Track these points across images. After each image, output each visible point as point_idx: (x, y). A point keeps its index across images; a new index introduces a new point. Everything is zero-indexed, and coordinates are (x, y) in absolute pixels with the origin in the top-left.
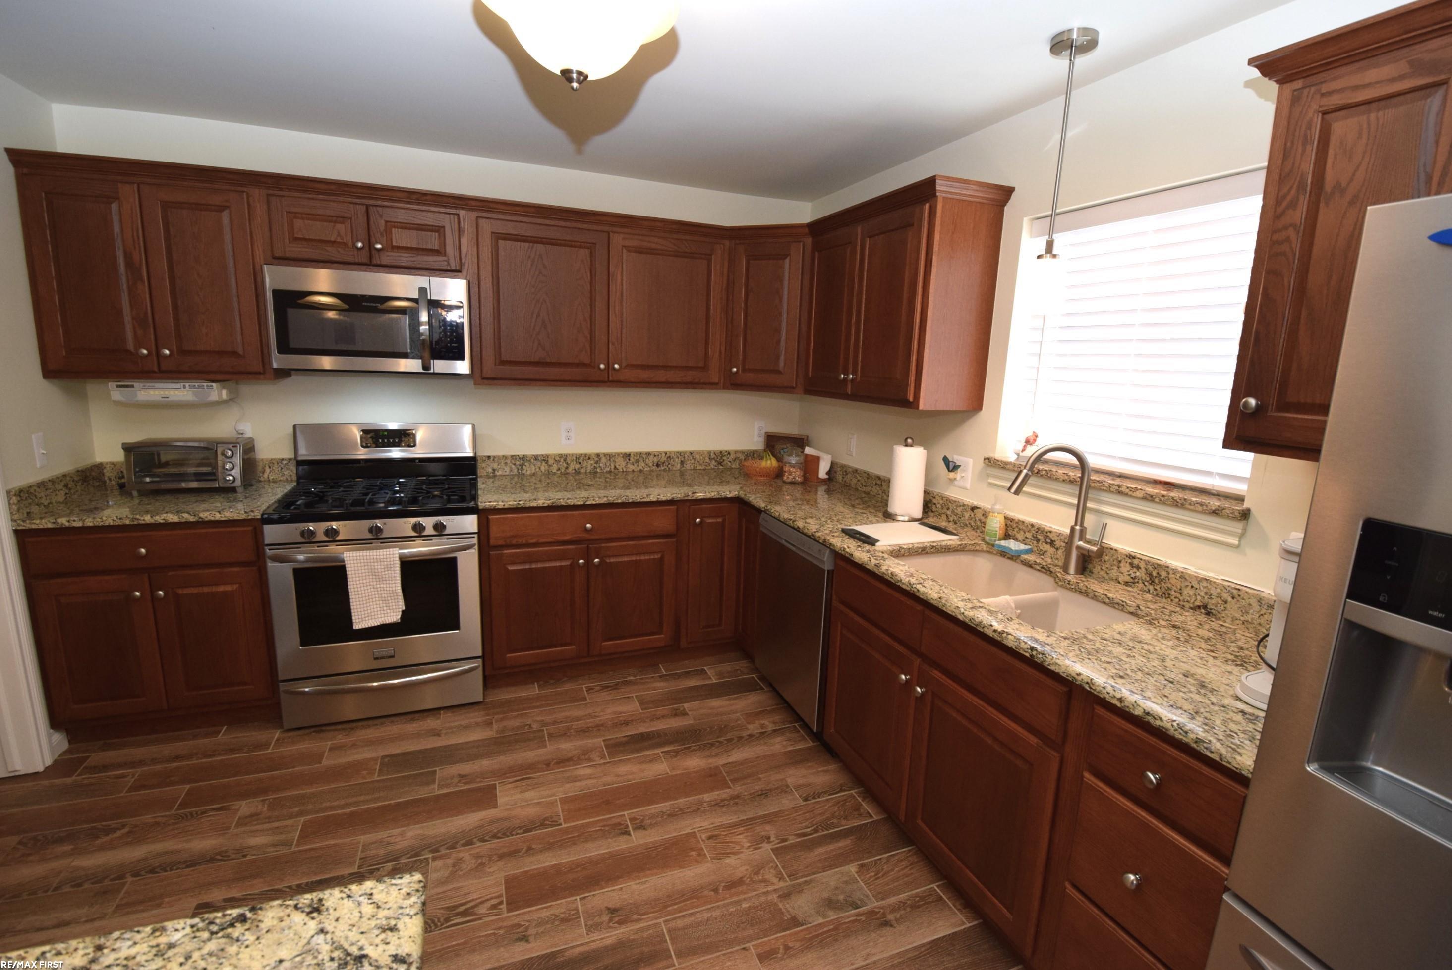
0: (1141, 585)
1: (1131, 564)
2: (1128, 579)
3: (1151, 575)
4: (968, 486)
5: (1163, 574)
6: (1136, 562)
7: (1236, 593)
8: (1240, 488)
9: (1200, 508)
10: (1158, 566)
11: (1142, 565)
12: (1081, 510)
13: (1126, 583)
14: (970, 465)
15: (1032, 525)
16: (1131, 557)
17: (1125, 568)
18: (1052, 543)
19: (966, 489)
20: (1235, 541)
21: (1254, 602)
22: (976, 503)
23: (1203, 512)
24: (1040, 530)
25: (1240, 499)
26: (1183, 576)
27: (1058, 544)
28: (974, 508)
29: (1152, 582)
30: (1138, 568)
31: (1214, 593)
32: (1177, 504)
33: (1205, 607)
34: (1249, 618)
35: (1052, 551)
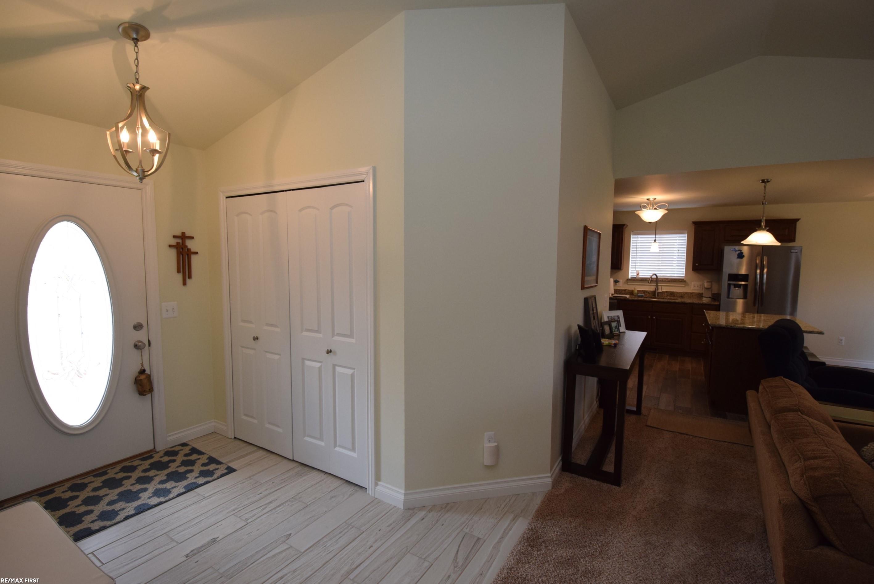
0: (669, 296)
1: (667, 293)
3: (671, 294)
4: (621, 286)
7: (686, 293)
8: (684, 278)
10: (673, 292)
12: (657, 286)
14: (621, 281)
16: (666, 292)
17: (666, 294)
18: (648, 293)
20: (684, 285)
22: (625, 289)
23: (679, 282)
24: (645, 291)
25: (683, 279)
28: (625, 290)
30: (668, 293)
31: (683, 294)
32: (675, 282)
35: (649, 294)
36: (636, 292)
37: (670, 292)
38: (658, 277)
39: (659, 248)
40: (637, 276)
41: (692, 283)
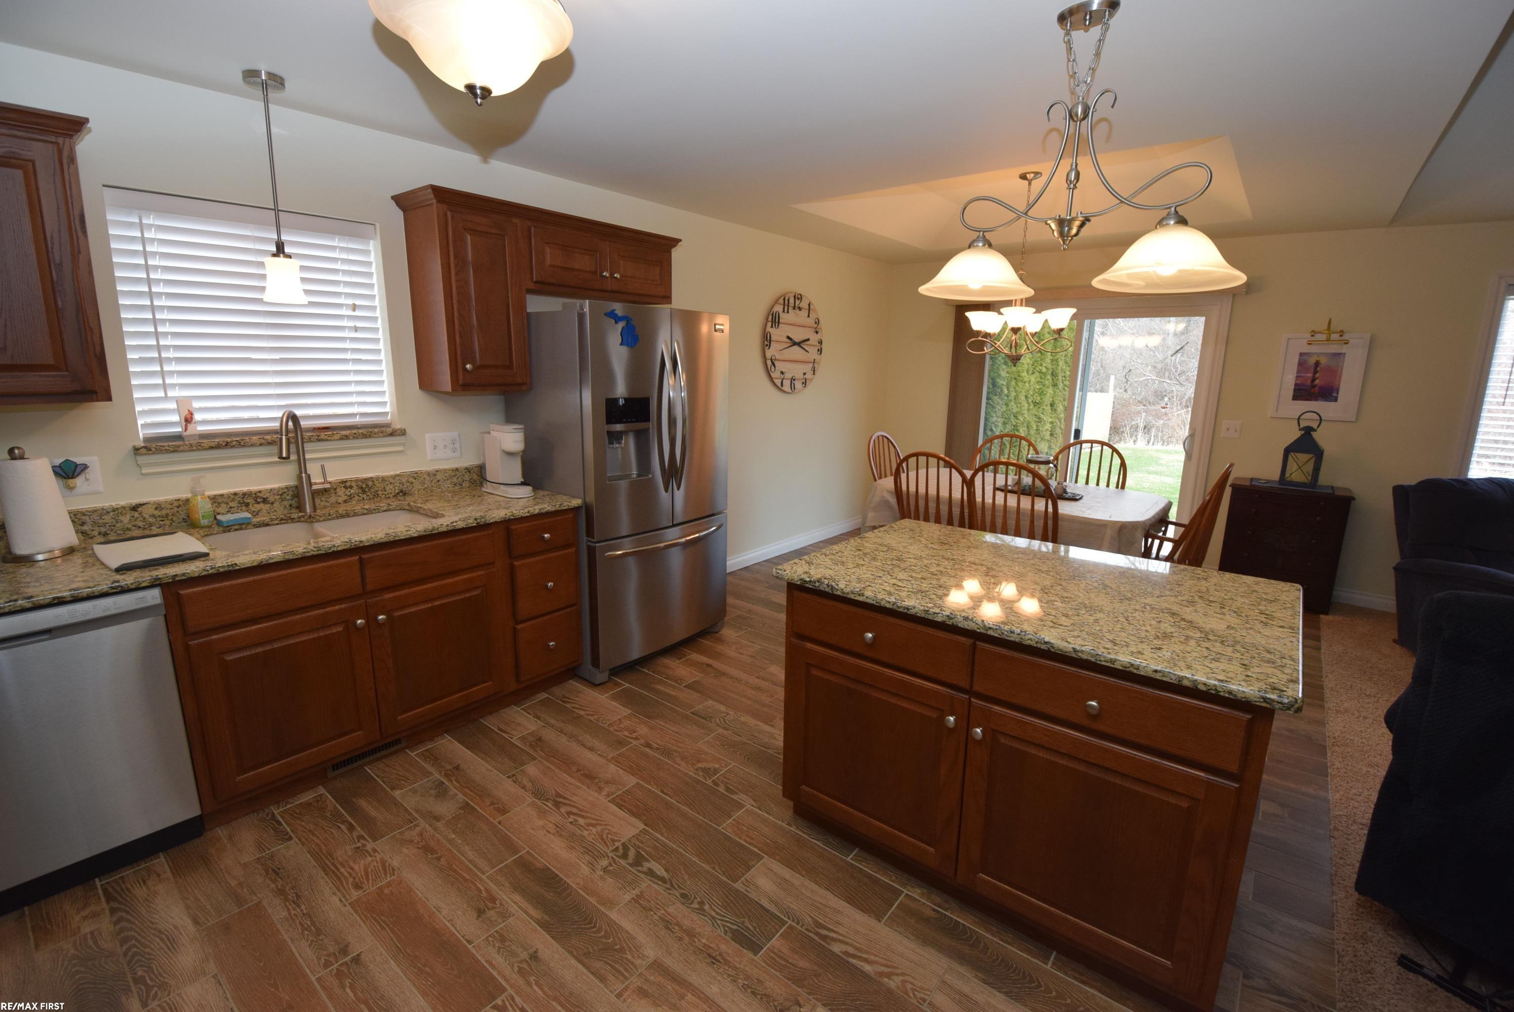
0: (357, 498)
1: (345, 487)
2: (346, 498)
3: (361, 488)
5: (370, 483)
6: (348, 484)
7: (416, 475)
8: (394, 417)
9: (382, 435)
10: (365, 480)
11: (354, 484)
12: (301, 461)
13: (345, 501)
15: (235, 494)
16: (343, 482)
17: (341, 491)
18: (265, 501)
19: (100, 493)
20: (400, 448)
21: (426, 476)
22: (135, 501)
23: (384, 436)
24: (245, 493)
25: (394, 423)
26: (383, 479)
27: (271, 499)
28: (135, 508)
29: (364, 492)
30: (351, 487)
31: (404, 481)
32: (365, 436)
33: (401, 491)
34: (426, 486)
35: (267, 506)
36: (203, 507)
37: (357, 480)
38: (304, 423)
39: (303, 280)
40: (186, 430)
41: (427, 436)
